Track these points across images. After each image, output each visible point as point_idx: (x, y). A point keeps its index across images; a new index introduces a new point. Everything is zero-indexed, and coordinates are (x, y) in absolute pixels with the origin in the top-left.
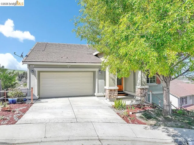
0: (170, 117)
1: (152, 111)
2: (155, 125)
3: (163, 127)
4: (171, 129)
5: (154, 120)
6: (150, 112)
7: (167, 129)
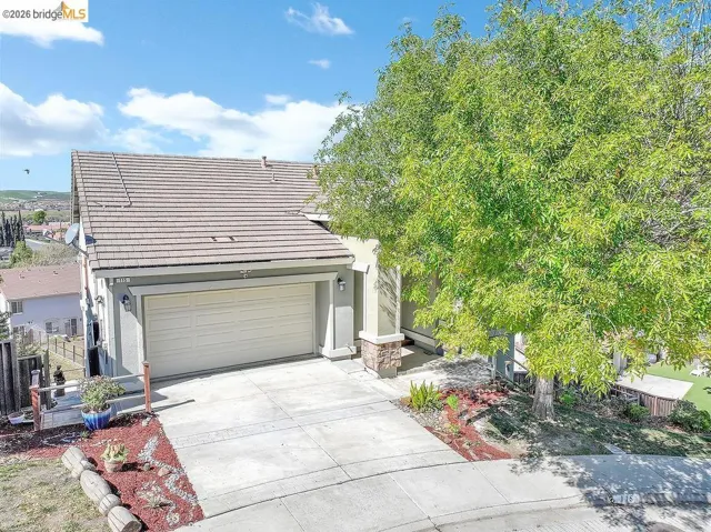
0: (553, 422)
1: (506, 406)
2: (531, 456)
3: (549, 459)
4: (568, 463)
5: (520, 436)
6: (502, 409)
7: (559, 464)
